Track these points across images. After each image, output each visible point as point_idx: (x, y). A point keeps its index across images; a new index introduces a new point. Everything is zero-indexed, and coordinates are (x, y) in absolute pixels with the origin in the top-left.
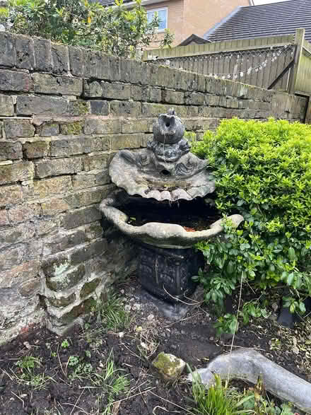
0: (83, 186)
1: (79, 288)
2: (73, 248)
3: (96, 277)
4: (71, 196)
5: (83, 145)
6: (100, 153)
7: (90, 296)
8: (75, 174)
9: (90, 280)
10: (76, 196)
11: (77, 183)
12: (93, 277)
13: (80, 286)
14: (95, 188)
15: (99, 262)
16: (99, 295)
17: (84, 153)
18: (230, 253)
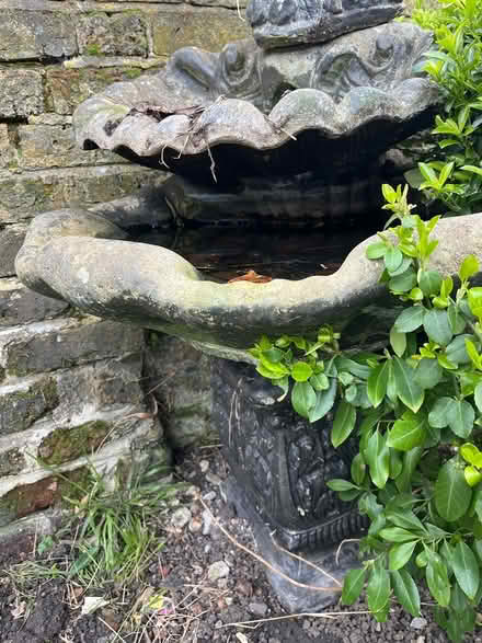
0: (51, 160)
1: (34, 438)
2: (16, 330)
3: (99, 416)
4: (13, 183)
5: (40, 30)
6: (108, 62)
7: (78, 463)
8: (24, 121)
9: (77, 421)
10: (29, 185)
11: (28, 146)
12: (88, 414)
13: (41, 431)
14: (103, 170)
15: (104, 376)
16: (112, 463)
17: (48, 60)
18: (437, 419)
